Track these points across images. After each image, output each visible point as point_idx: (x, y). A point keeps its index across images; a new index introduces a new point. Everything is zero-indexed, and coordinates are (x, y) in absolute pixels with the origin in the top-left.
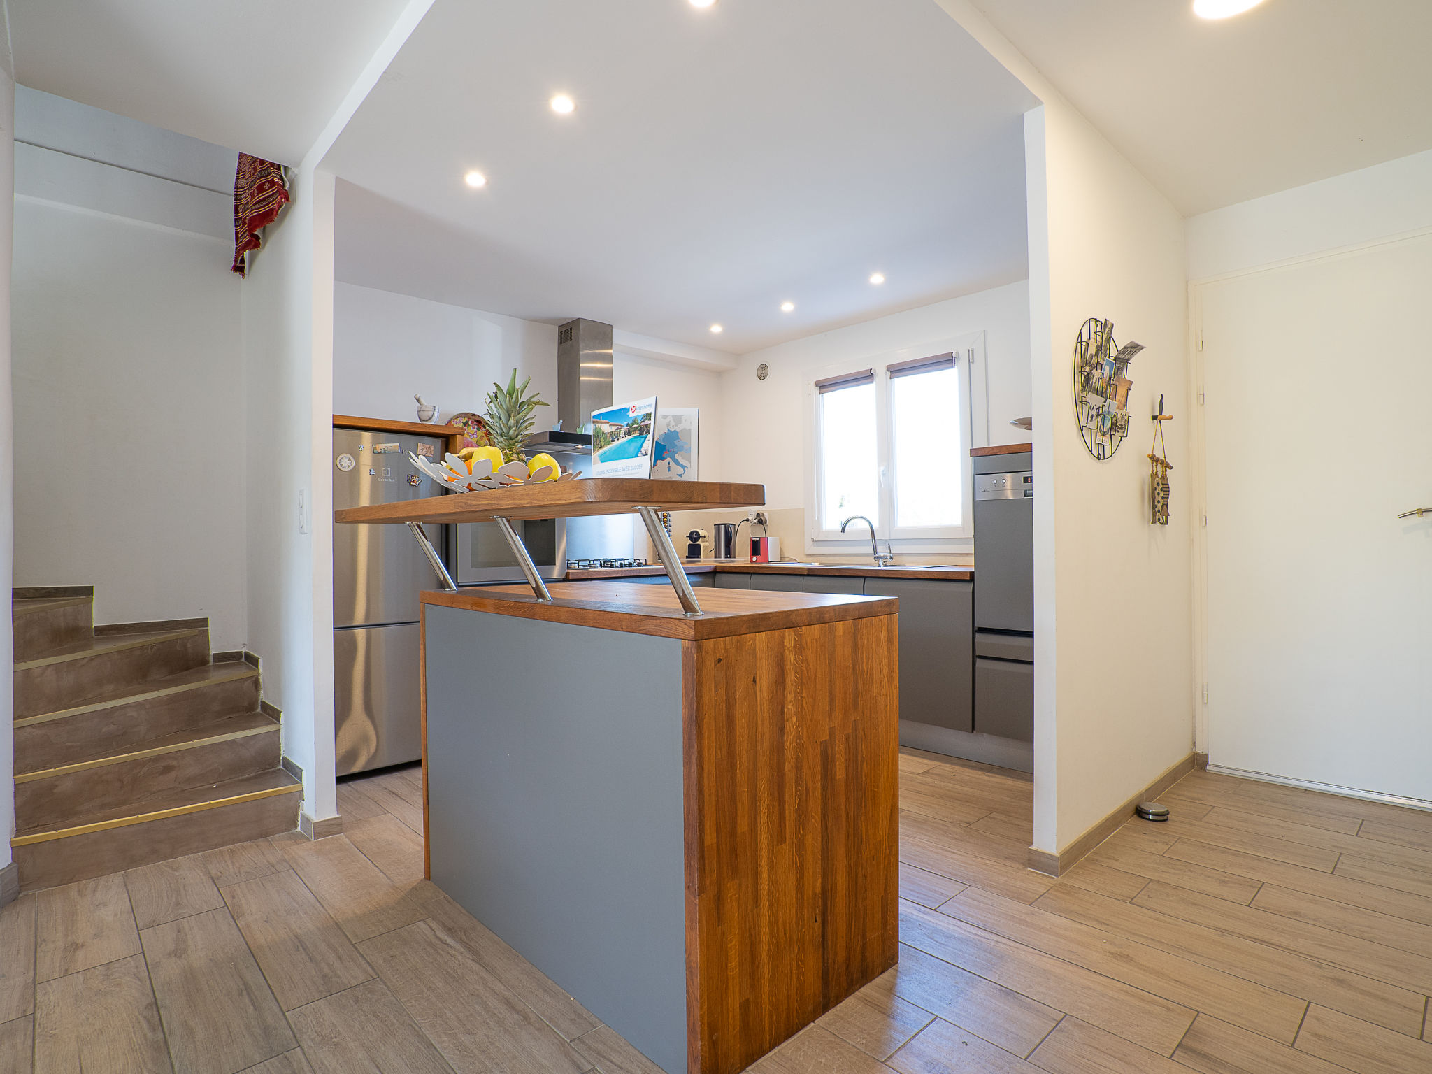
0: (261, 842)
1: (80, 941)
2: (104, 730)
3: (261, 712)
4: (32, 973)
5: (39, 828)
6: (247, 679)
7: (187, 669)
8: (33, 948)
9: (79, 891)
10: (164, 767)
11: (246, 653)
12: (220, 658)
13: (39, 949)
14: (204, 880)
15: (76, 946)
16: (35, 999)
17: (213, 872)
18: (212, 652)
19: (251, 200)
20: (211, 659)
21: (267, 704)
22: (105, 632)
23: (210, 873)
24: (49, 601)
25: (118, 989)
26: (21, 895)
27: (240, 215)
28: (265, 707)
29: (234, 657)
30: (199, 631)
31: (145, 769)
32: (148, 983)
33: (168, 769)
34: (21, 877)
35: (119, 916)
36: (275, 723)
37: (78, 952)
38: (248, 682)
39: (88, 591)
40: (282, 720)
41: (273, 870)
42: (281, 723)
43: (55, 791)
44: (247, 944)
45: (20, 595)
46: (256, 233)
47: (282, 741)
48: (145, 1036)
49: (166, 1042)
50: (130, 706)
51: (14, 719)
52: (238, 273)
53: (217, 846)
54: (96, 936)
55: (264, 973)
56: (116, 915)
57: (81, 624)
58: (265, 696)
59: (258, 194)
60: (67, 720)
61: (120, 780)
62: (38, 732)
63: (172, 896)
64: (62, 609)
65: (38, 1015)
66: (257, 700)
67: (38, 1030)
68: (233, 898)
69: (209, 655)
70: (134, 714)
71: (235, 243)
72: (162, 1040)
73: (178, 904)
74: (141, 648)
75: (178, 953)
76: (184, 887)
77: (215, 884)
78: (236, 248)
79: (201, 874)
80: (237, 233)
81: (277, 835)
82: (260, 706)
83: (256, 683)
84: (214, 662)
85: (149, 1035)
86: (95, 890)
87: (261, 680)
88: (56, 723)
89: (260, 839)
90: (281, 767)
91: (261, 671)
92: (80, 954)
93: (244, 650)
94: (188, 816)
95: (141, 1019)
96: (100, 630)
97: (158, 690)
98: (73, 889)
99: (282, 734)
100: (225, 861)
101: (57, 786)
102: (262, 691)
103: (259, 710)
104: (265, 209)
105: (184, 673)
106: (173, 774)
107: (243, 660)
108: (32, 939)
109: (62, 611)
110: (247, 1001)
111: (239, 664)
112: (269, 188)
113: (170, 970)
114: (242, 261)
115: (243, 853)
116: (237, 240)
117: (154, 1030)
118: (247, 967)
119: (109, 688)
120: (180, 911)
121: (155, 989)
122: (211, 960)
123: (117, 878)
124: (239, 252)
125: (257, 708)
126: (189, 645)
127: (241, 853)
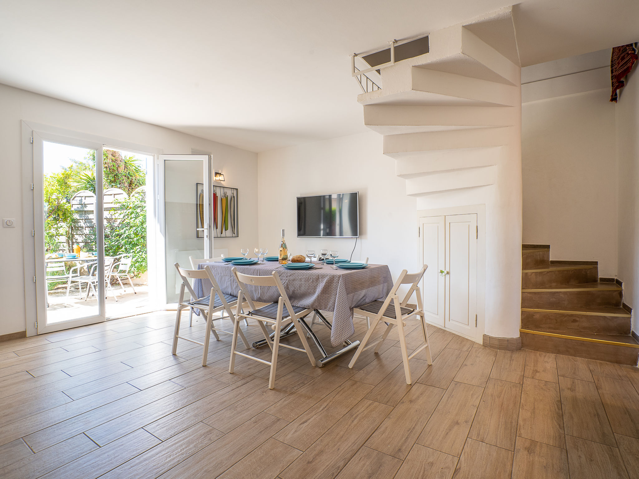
0: (616, 365)
1: (538, 370)
2: (551, 300)
3: (622, 308)
4: (523, 373)
5: (528, 328)
6: (615, 291)
7: (587, 282)
8: (524, 366)
9: (540, 354)
10: (573, 320)
11: (616, 279)
12: (603, 280)
13: (525, 367)
14: (587, 370)
15: (537, 371)
16: (523, 381)
17: (591, 368)
18: (599, 278)
19: (618, 66)
20: (599, 280)
21: (626, 305)
22: (554, 263)
23: (590, 368)
24: (533, 250)
25: (548, 391)
26: (522, 349)
27: (614, 74)
28: (624, 305)
29: (611, 280)
30: (593, 267)
31: (566, 318)
32: (559, 394)
33: (575, 321)
34: (522, 343)
35: (552, 368)
36: (629, 314)
37: (537, 373)
38: (617, 292)
39: (548, 247)
40: (632, 313)
41: (620, 378)
42: (632, 314)
43: (534, 317)
44: (601, 401)
45: (525, 247)
46: (621, 80)
47: (632, 323)
48: (555, 410)
49: (562, 415)
50: (561, 293)
51: (522, 289)
52: (614, 101)
53: (594, 359)
54: (543, 371)
55: (607, 414)
56: (551, 367)
57: (546, 259)
58: (625, 300)
59: (621, 62)
60: (539, 293)
61: (556, 320)
62: (529, 295)
63: (572, 370)
64: (538, 253)
65: (524, 385)
66: (620, 302)
67: (523, 390)
68: (598, 381)
69: (598, 278)
70: (563, 296)
71: (612, 88)
72: (561, 414)
73: (574, 373)
74: (567, 271)
75: (572, 389)
76: (578, 368)
77: (591, 372)
78: (612, 90)
79: (586, 367)
80: (612, 83)
81: (625, 365)
82: (622, 305)
83: (621, 294)
84: (600, 281)
85: (557, 410)
86: (545, 356)
87: (623, 293)
88: (535, 293)
89: (616, 364)
90: (631, 336)
91: (623, 288)
92: (538, 374)
93: (616, 278)
94: (582, 342)
95: (555, 403)
96: (553, 262)
97: (573, 288)
98: (538, 353)
99: (632, 320)
100: (597, 366)
101: (534, 315)
102: (623, 298)
103: (621, 307)
104: (625, 67)
105: (586, 284)
106: (577, 324)
107: (615, 282)
108: (524, 363)
109: (539, 254)
110: (597, 419)
111: (613, 284)
112: (627, 56)
113: (567, 394)
114: (616, 94)
115: (606, 366)
116: (612, 86)
117: (559, 409)
118: (600, 408)
119: (554, 284)
120: (575, 376)
121: (561, 397)
122: (584, 398)
123: (553, 355)
124: (614, 92)
125: (621, 305)
126: (588, 272)
127: (605, 366)
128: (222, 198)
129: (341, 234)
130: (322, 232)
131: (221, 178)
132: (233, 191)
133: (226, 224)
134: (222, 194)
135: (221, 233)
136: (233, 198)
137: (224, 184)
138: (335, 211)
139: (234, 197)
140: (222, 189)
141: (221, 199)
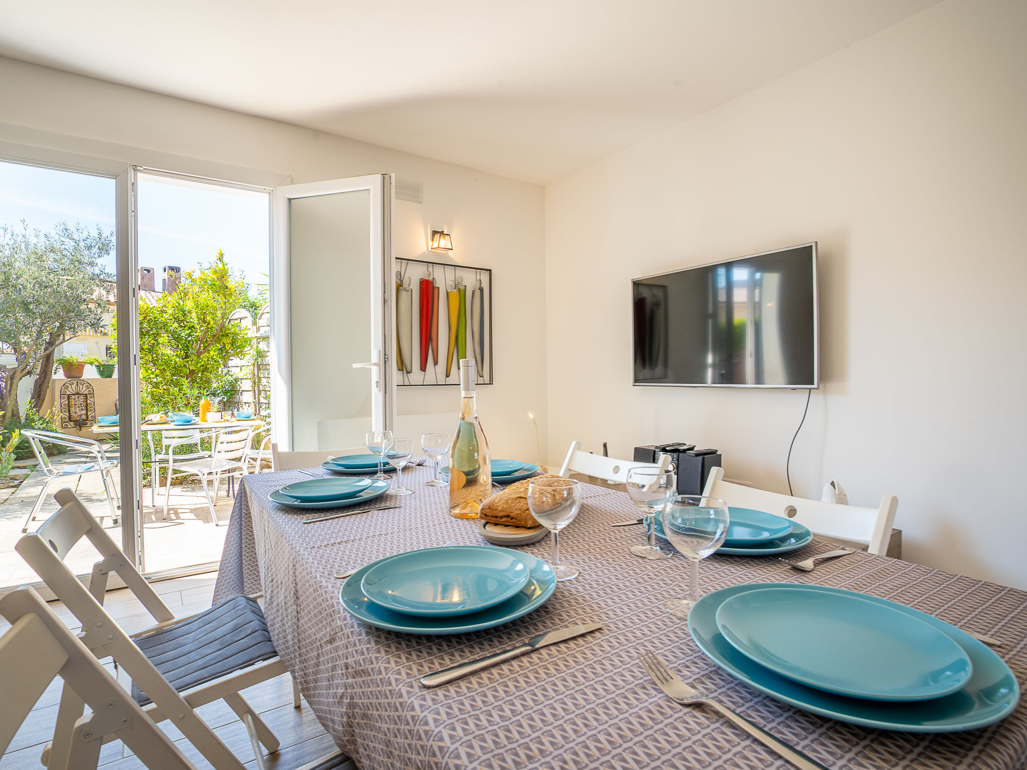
128: (449, 291)
129: (759, 379)
130: (710, 373)
131: (444, 242)
132: (478, 274)
133: (460, 352)
134: (450, 283)
135: (447, 376)
136: (478, 293)
137: (455, 256)
138: (742, 327)
139: (481, 290)
140: (450, 271)
141: (447, 292)
